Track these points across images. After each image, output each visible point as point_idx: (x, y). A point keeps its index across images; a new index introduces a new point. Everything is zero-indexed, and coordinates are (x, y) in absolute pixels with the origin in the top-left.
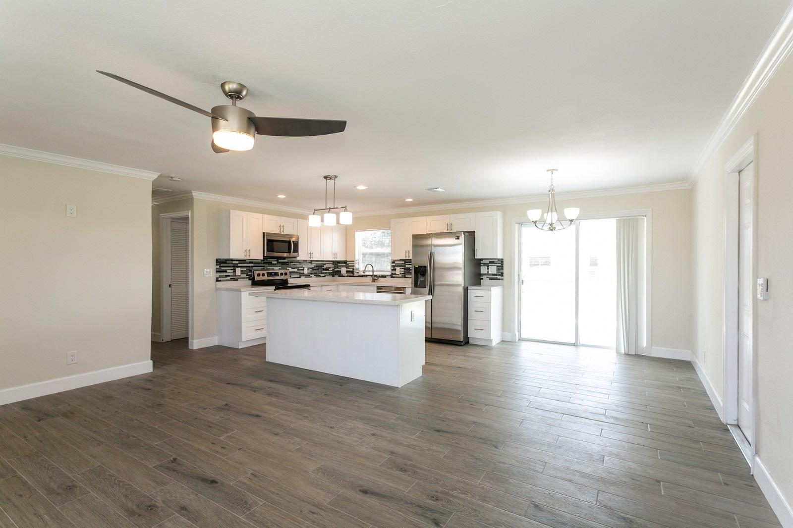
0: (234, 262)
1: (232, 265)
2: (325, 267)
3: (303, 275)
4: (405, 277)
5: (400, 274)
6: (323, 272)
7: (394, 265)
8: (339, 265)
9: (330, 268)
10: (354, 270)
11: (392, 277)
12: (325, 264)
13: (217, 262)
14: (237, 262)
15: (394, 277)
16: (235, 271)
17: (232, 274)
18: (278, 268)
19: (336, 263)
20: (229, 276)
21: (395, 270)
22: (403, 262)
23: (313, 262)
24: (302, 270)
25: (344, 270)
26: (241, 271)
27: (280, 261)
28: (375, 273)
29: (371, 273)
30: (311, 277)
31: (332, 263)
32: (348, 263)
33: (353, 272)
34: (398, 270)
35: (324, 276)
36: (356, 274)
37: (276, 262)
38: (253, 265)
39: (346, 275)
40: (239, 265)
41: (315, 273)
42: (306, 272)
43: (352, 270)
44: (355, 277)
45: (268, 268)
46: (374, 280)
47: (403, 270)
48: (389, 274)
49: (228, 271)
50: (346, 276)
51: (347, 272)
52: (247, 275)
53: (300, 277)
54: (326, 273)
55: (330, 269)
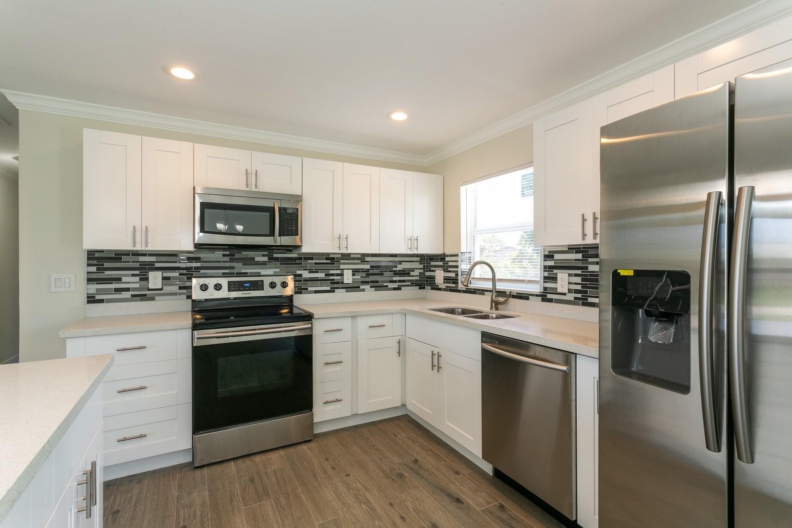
0: (142, 259)
1: (137, 265)
2: (400, 267)
3: (340, 285)
4: (584, 304)
5: (570, 291)
6: (394, 279)
7: (552, 263)
8: (433, 263)
9: (413, 270)
10: (457, 275)
11: (545, 299)
12: (400, 262)
13: (89, 259)
14: (153, 259)
15: (551, 300)
16: (145, 279)
17: (137, 286)
18: (270, 272)
19: (427, 260)
20: (128, 290)
21: (554, 279)
22: (579, 256)
23: (367, 259)
24: (337, 275)
25: (439, 276)
26: (164, 278)
27: (275, 255)
28: (500, 286)
29: (488, 285)
30: (363, 290)
31: (418, 259)
32: (447, 259)
33: (455, 281)
34: (564, 281)
35: (399, 289)
36: (461, 286)
37: (266, 259)
38: (199, 265)
39: (443, 286)
40: (157, 265)
41: (372, 282)
42: (348, 278)
43: (453, 275)
44: (459, 291)
45: (243, 271)
46: (496, 305)
47: (578, 280)
48: (537, 289)
49: (124, 279)
50: (445, 290)
51: (446, 280)
52: (180, 288)
53: (332, 291)
54: (404, 281)
55: (412, 273)
